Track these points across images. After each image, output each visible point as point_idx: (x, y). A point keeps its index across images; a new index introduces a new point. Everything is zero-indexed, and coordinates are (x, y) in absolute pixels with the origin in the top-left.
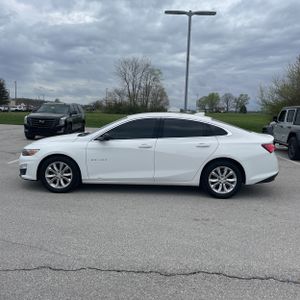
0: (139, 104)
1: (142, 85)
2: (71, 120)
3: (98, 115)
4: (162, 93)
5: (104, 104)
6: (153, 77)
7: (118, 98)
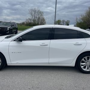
0: (36, 23)
1: (37, 17)
2: (12, 28)
3: (23, 26)
4: (44, 20)
5: (25, 23)
6: (41, 14)
7: (30, 21)
